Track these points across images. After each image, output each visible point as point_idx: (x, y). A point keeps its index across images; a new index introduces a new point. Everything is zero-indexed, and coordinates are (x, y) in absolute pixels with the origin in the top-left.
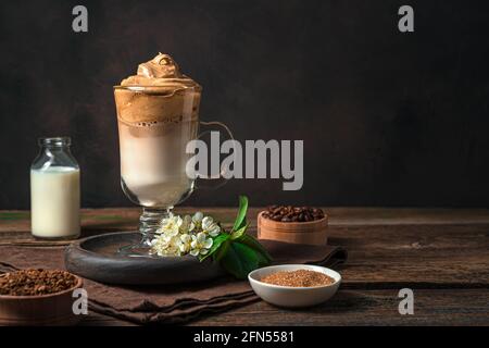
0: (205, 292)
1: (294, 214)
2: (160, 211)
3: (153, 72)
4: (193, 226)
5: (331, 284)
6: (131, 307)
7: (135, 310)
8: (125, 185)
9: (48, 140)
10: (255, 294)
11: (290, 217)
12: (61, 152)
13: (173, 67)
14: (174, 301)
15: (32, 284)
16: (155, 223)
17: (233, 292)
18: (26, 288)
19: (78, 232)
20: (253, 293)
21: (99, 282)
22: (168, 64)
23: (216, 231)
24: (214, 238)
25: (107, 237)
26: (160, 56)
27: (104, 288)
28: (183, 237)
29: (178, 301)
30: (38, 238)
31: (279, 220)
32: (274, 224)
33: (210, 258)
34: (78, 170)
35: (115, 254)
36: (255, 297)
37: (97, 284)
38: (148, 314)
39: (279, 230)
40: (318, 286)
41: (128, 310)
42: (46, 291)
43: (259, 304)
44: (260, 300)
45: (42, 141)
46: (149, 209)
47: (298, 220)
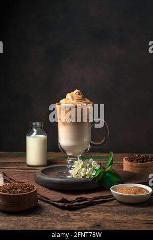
0: (91, 194)
1: (139, 159)
2: (74, 158)
3: (72, 97)
4: (88, 165)
5: (147, 193)
6: (57, 200)
7: (59, 202)
8: (60, 146)
9: (34, 124)
10: (113, 197)
11: (137, 160)
12: (39, 128)
13: (81, 96)
14: (76, 198)
15: (16, 189)
16: (72, 163)
17: (104, 195)
18: (14, 190)
19: (46, 163)
20: (112, 196)
21: (47, 188)
22: (79, 94)
23: (98, 167)
24: (96, 170)
25: (55, 167)
26: (77, 91)
27: (49, 191)
28: (83, 169)
29: (77, 198)
30: (29, 166)
31: (132, 161)
32: (129, 163)
33: (94, 179)
34: (46, 137)
35: (56, 175)
36: (113, 198)
37: (46, 189)
38: (64, 204)
39: (132, 166)
40: (141, 194)
41: (56, 201)
42: (21, 192)
43: (115, 201)
44: (115, 199)
45: (31, 124)
46: (70, 157)
47: (141, 162)
